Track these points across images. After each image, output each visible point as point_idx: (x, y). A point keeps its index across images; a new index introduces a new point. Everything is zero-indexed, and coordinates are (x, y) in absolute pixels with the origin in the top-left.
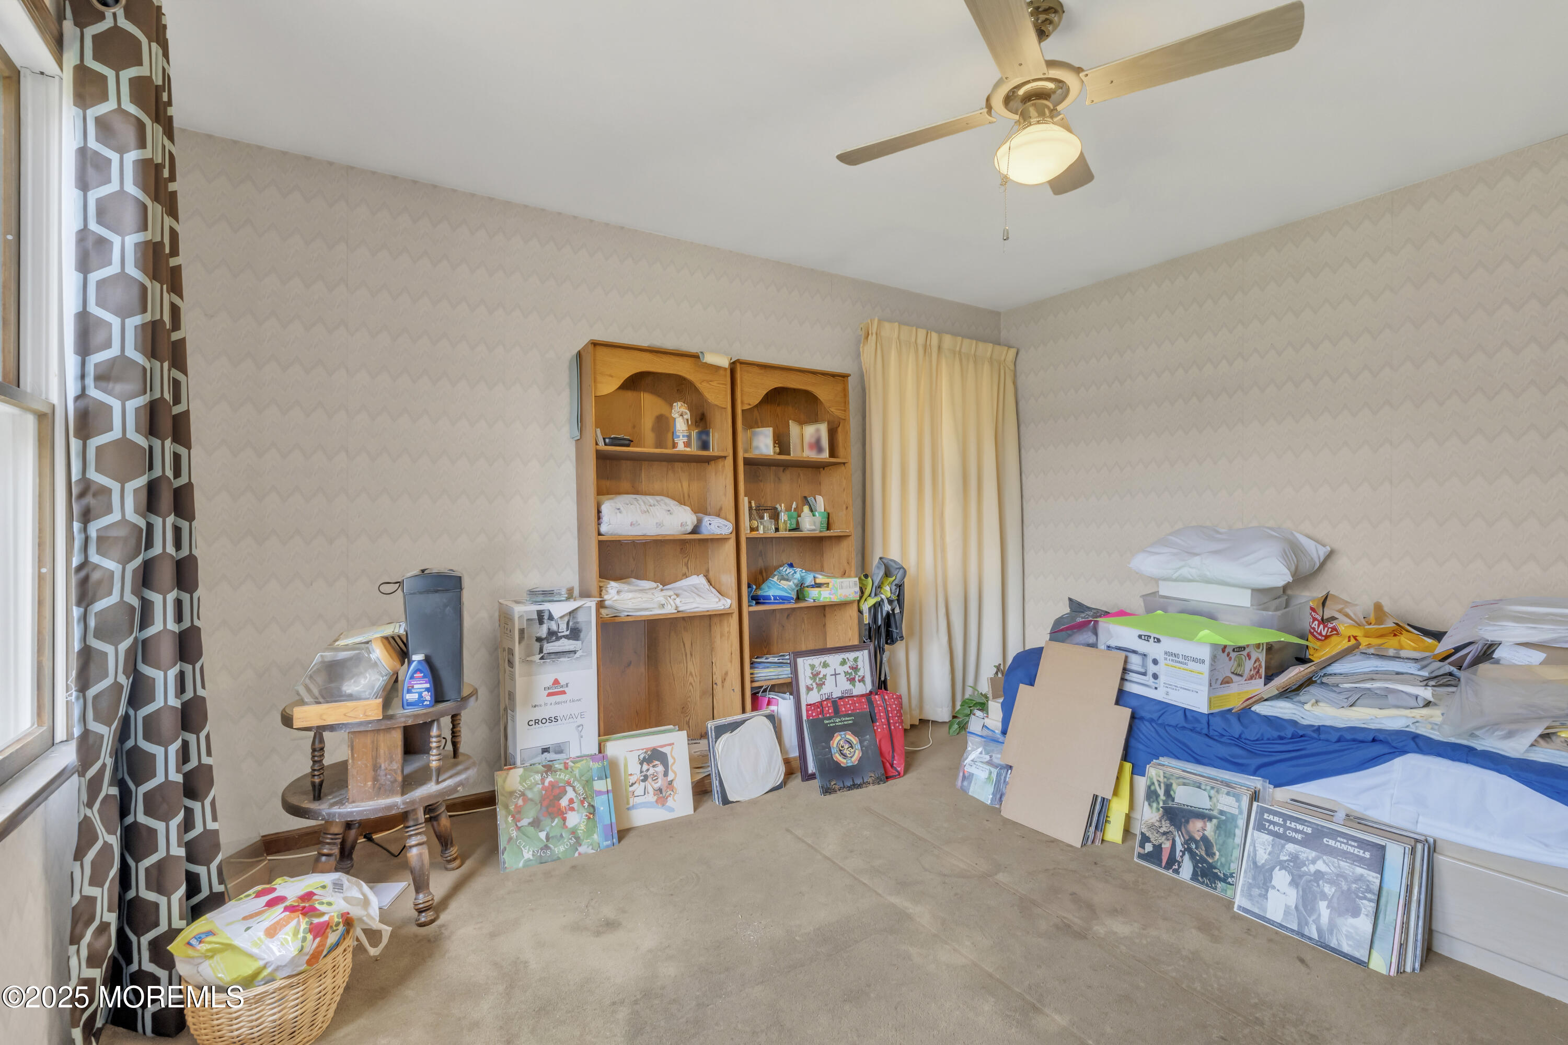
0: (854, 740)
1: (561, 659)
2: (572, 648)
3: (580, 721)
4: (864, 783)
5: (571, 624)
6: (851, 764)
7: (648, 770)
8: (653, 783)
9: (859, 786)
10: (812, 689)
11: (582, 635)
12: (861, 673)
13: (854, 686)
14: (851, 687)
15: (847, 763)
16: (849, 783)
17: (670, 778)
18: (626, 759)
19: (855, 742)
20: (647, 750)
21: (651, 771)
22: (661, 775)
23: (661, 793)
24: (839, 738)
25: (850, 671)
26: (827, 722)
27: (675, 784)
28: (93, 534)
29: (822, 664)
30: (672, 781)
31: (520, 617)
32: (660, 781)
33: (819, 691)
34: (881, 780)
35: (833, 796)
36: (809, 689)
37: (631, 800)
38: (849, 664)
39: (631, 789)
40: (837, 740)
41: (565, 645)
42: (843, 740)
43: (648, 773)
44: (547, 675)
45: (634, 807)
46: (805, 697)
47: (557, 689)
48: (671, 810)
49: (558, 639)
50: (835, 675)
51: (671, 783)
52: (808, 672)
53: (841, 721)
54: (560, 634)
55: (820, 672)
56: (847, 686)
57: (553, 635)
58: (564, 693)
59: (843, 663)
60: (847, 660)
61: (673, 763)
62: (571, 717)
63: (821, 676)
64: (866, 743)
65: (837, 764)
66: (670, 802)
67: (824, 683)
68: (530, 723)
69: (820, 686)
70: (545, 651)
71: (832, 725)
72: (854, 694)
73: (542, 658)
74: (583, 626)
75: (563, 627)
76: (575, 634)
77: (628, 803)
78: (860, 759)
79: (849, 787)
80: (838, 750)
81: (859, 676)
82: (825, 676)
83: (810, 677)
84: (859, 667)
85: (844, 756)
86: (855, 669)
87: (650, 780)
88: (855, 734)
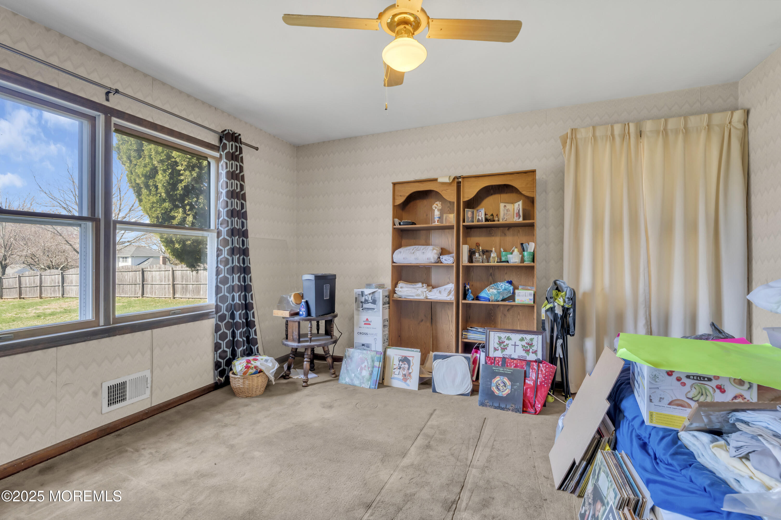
0: (508, 383)
1: (369, 311)
2: (373, 307)
3: (375, 337)
4: (506, 408)
5: (373, 298)
6: (501, 395)
7: (401, 365)
8: (403, 371)
9: (503, 409)
10: (498, 350)
11: (377, 303)
12: (535, 348)
13: (528, 355)
14: (525, 355)
15: (499, 394)
16: (497, 405)
17: (410, 371)
18: (394, 357)
19: (508, 384)
20: (403, 356)
21: (403, 366)
22: (406, 369)
23: (405, 376)
24: (499, 379)
25: (526, 345)
26: (494, 368)
27: (411, 374)
28: (219, 260)
29: (506, 338)
30: (411, 373)
31: (356, 293)
32: (405, 371)
33: (502, 352)
34: (518, 411)
35: (484, 408)
36: (496, 349)
37: (393, 375)
38: (526, 341)
39: (394, 370)
40: (498, 379)
41: (370, 305)
42: (501, 381)
43: (401, 366)
44: (364, 316)
45: (393, 378)
46: (492, 353)
47: (367, 323)
48: (409, 385)
49: (368, 303)
50: (515, 345)
51: (410, 373)
52: (497, 340)
53: (503, 371)
54: (369, 301)
55: (505, 342)
56: (523, 354)
57: (366, 301)
58: (370, 324)
59: (522, 339)
60: (525, 339)
61: (413, 365)
62: (372, 334)
63: (505, 344)
64: (515, 387)
65: (493, 392)
66: (408, 382)
67: (506, 349)
68: (359, 333)
69: (504, 349)
70: (364, 307)
71: (497, 371)
72: (527, 359)
73: (362, 309)
74: (377, 299)
75: (370, 299)
76: (374, 302)
77: (391, 376)
78: (508, 395)
79: (496, 407)
80: (496, 385)
81: (533, 350)
82: (507, 345)
83: (497, 343)
84: (533, 344)
85: (499, 390)
86: (531, 345)
87: (402, 369)
88: (510, 380)
